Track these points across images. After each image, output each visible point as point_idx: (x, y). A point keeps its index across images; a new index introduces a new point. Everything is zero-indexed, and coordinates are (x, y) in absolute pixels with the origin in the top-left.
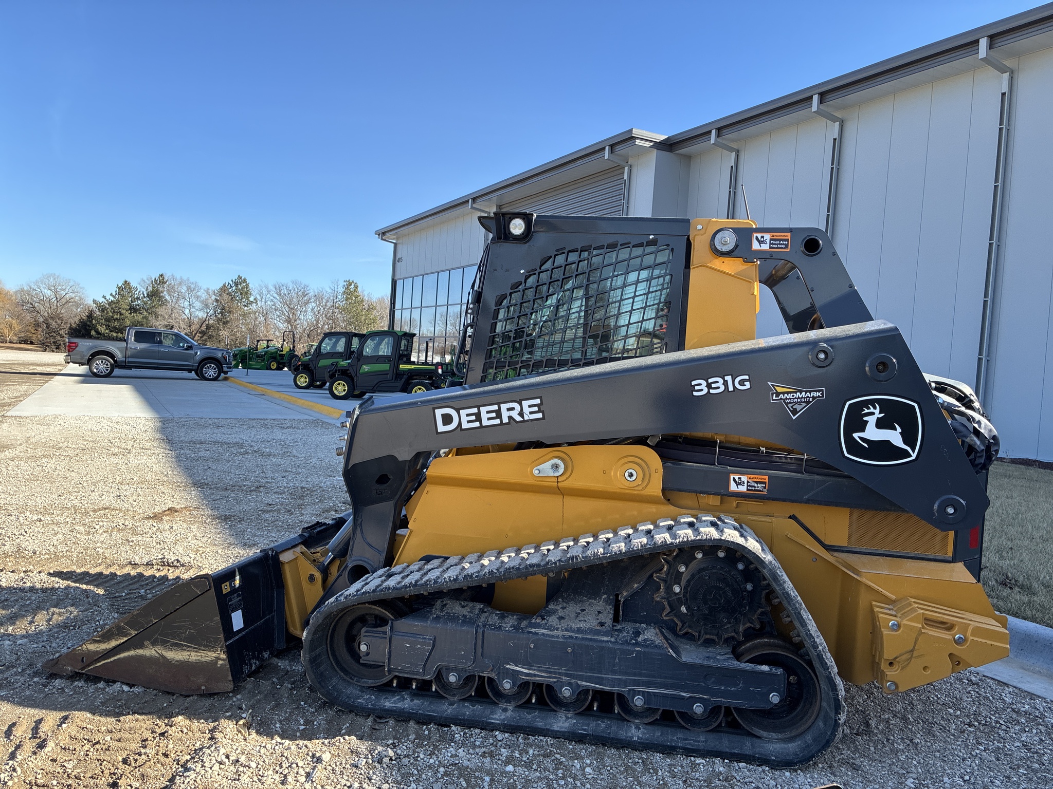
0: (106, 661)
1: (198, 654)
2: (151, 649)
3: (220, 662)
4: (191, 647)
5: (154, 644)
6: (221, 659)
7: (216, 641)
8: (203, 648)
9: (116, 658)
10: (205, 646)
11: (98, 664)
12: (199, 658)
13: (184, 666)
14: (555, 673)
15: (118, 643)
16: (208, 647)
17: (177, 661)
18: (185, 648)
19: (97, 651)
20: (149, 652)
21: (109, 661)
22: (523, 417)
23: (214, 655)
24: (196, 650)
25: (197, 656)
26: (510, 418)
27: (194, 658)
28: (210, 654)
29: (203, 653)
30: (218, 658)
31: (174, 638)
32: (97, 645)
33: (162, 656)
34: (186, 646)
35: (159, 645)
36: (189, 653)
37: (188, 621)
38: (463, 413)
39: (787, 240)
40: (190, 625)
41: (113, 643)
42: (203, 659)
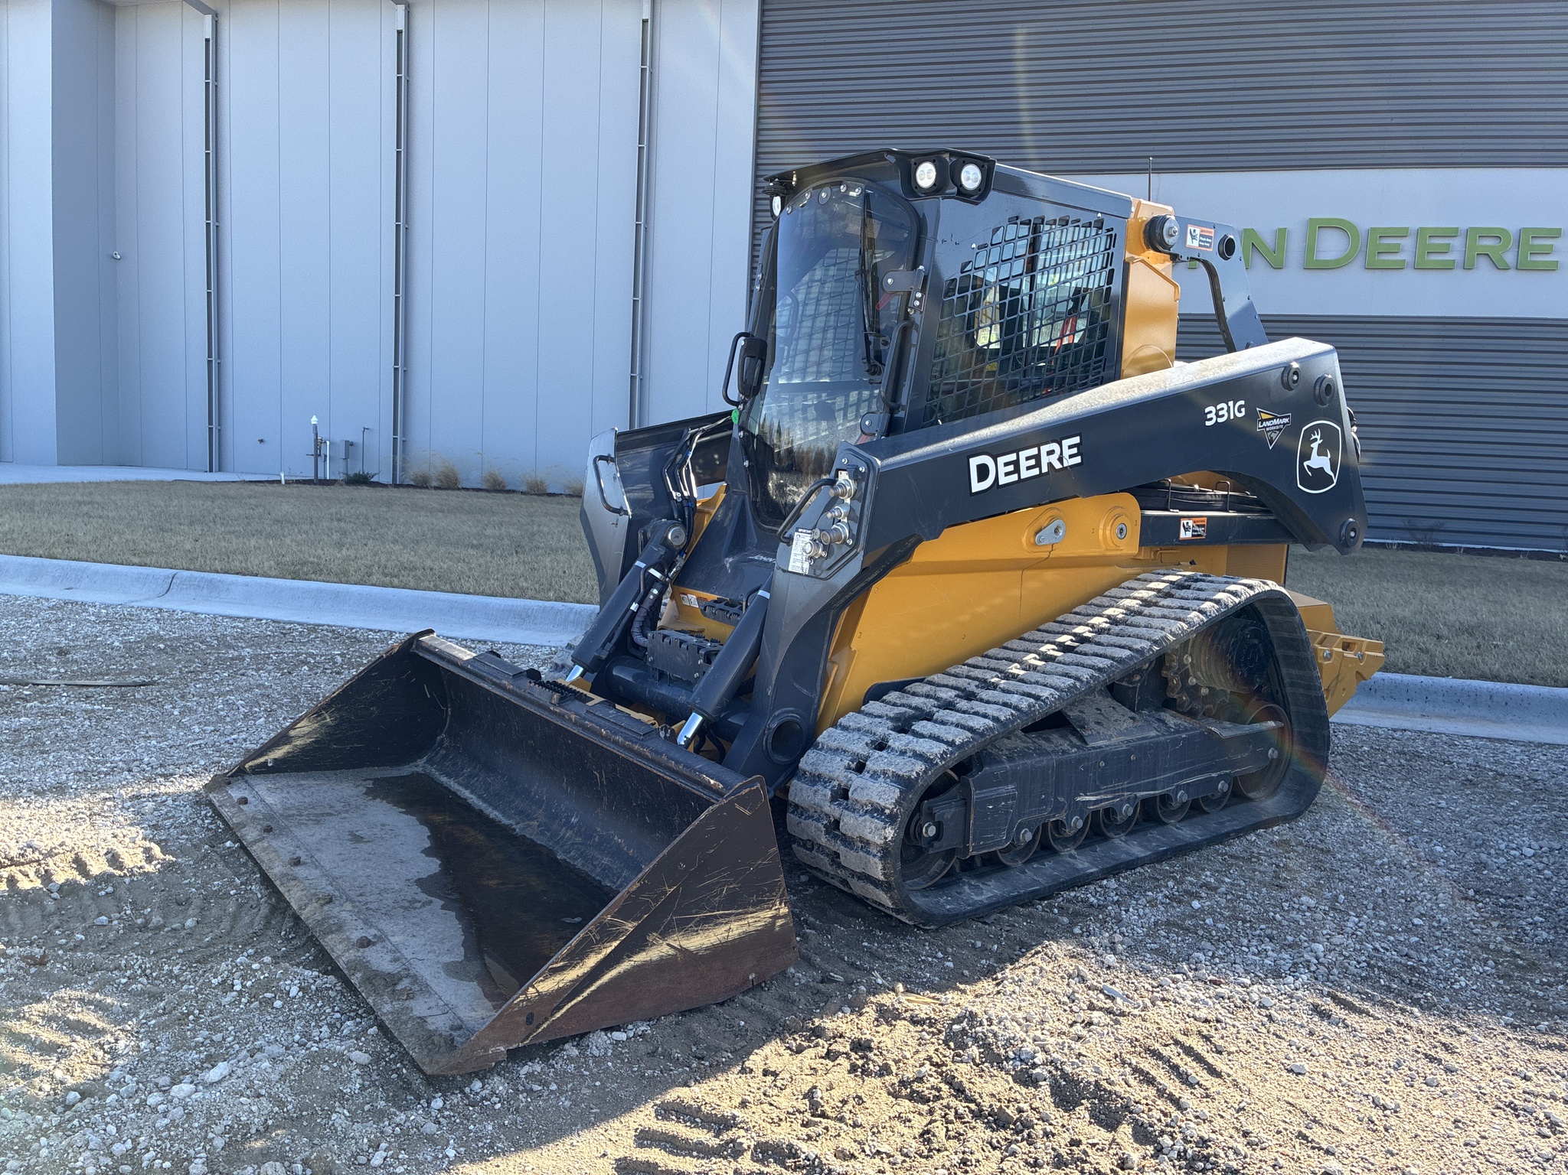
0: (573, 1003)
1: (743, 922)
2: (661, 945)
3: (779, 922)
4: (729, 915)
5: (664, 935)
6: (780, 917)
7: (772, 888)
8: (751, 909)
9: (593, 988)
10: (754, 905)
11: (558, 1015)
12: (744, 929)
13: (718, 952)
14: (1118, 791)
15: (601, 956)
16: (760, 904)
17: (707, 949)
18: (721, 920)
19: (559, 989)
20: (658, 951)
21: (580, 998)
22: (1062, 463)
23: (770, 914)
24: (739, 917)
25: (742, 926)
26: (1050, 465)
27: (737, 932)
28: (762, 914)
29: (751, 919)
30: (775, 918)
31: (702, 909)
32: (558, 978)
33: (683, 951)
34: (721, 916)
35: (674, 932)
36: (727, 927)
37: (724, 871)
38: (1001, 460)
39: (1210, 238)
40: (730, 876)
41: (592, 961)
42: (752, 929)
